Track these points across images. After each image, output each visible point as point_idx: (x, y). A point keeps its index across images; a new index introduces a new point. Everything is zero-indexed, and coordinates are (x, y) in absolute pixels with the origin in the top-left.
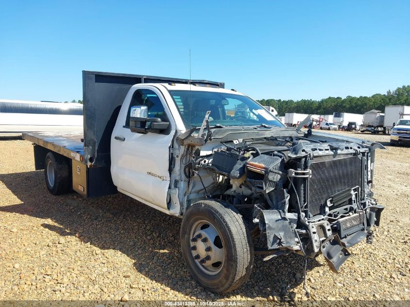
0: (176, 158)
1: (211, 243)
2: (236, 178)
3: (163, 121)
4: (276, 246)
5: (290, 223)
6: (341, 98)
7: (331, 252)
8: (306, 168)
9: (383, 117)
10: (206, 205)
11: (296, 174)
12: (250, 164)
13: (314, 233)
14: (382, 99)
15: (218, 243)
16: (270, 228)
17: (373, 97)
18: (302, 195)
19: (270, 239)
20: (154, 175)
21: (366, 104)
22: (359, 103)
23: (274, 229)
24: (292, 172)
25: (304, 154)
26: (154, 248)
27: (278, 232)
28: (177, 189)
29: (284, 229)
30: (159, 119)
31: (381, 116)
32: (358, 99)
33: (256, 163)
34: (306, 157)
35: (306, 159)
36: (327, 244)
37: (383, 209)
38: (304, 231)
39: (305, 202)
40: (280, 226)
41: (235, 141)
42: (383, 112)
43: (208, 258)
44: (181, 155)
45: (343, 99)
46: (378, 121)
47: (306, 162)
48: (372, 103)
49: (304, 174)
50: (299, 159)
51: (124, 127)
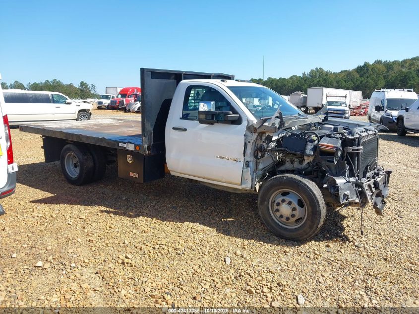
0: (248, 143)
1: (295, 204)
2: (311, 155)
3: (233, 113)
4: (345, 201)
5: (353, 184)
6: (262, 80)
7: (377, 201)
8: (359, 146)
9: (306, 98)
10: (288, 177)
11: (352, 150)
12: (322, 145)
13: (367, 190)
14: (299, 81)
15: (301, 204)
16: (341, 189)
17: (291, 78)
18: (356, 164)
19: (342, 196)
20: (226, 158)
21: (285, 85)
22: (279, 84)
23: (343, 189)
24: (350, 149)
25: (357, 136)
26: (220, 218)
27: (346, 191)
28: (249, 168)
29: (349, 189)
30: (231, 112)
31: (304, 97)
32: (278, 80)
33: (326, 144)
34: (358, 138)
35: (358, 140)
36: (374, 197)
37: (391, 172)
38: (360, 189)
39: (358, 170)
40: (347, 187)
41: (293, 128)
42: (306, 93)
43: (293, 216)
44: (253, 141)
45: (264, 80)
46: (302, 102)
47: (359, 142)
48: (290, 85)
49: (357, 150)
50: (354, 139)
51: (181, 118)
